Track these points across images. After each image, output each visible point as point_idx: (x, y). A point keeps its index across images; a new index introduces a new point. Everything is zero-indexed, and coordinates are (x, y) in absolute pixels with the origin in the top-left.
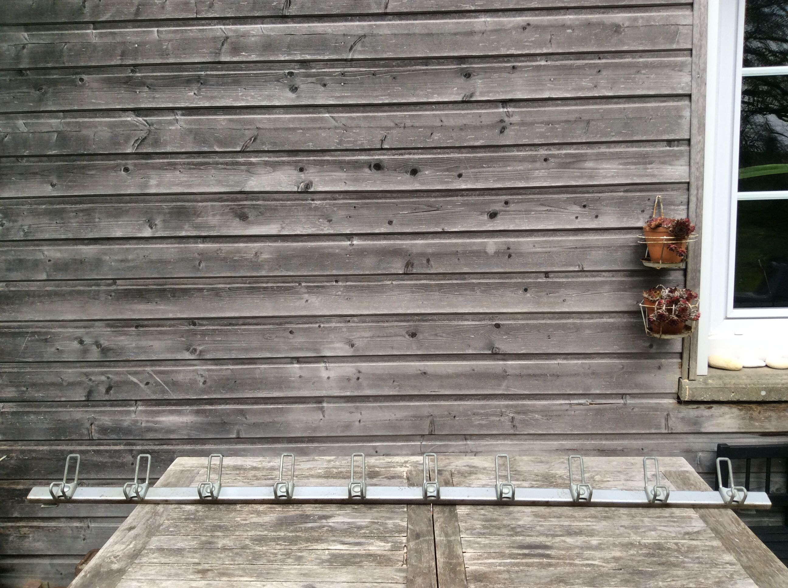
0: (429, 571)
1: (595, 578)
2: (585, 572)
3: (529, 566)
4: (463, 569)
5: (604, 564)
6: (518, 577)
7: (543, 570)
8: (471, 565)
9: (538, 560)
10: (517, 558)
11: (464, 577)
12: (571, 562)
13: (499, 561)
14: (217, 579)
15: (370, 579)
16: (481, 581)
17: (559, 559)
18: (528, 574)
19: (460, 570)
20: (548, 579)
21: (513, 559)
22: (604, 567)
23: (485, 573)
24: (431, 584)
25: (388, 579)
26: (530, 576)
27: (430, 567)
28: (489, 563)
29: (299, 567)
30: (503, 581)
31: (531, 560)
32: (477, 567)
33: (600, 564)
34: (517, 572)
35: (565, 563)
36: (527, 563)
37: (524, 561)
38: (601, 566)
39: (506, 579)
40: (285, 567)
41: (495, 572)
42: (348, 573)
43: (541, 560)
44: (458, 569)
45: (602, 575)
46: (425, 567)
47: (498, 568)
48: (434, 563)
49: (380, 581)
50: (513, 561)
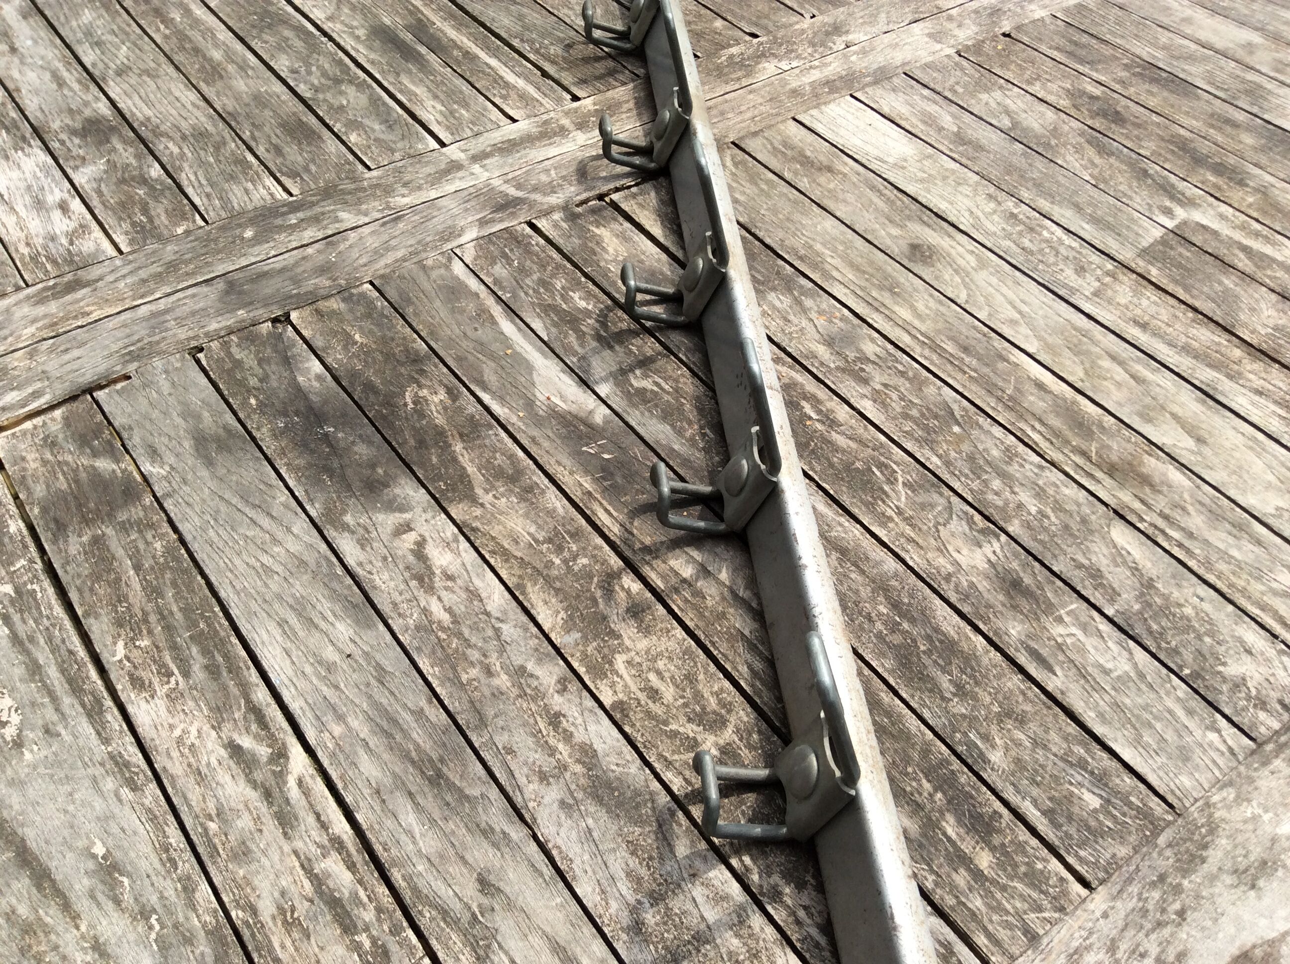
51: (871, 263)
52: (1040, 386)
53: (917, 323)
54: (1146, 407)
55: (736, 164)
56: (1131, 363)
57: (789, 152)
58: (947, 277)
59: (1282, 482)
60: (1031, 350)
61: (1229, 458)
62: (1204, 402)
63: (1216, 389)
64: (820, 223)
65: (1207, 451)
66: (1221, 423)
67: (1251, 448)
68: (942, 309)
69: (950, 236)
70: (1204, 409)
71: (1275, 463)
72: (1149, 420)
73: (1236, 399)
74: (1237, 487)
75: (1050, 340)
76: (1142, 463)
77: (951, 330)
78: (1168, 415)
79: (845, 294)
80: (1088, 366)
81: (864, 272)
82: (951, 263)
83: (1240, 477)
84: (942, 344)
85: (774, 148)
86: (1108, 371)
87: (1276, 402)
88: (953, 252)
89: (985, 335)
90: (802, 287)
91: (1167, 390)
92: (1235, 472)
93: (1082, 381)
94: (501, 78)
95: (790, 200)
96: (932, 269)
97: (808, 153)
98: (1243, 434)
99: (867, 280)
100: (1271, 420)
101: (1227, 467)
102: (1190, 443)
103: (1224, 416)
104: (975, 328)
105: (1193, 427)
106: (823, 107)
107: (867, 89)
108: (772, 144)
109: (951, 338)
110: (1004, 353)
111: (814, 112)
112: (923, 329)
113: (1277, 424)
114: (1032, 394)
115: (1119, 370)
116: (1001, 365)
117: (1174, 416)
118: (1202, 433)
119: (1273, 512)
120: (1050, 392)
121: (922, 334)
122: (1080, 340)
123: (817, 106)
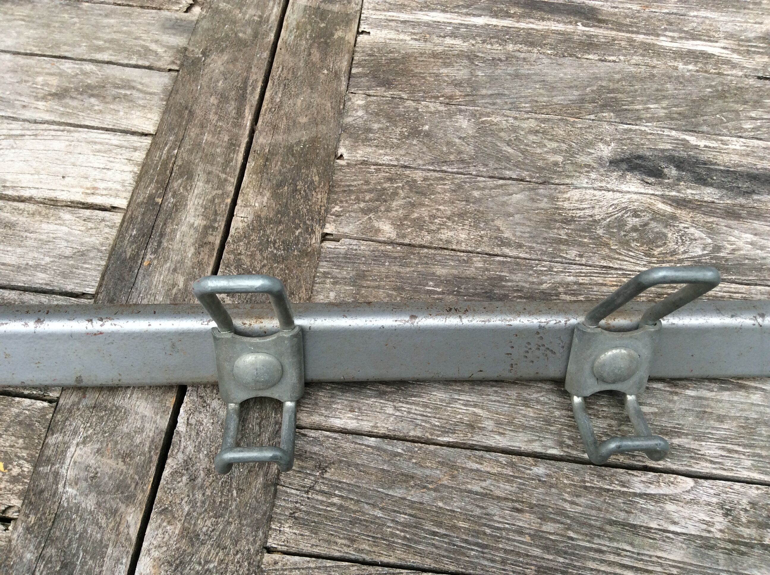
0: (256, 35)
1: (704, 100)
2: (681, 80)
3: (532, 44)
4: (350, 37)
5: (735, 57)
6: (492, 80)
7: (567, 61)
8: (379, 25)
9: (560, 27)
10: (508, 15)
11: (345, 64)
12: (650, 39)
13: (456, 19)
15: (81, 51)
16: (387, 84)
17: (619, 27)
18: (525, 70)
19: (342, 39)
20: (575, 94)
21: (495, 15)
22: (734, 66)
23: (406, 58)
24: (245, 82)
25: (131, 52)
26: (528, 76)
27: (263, 21)
28: (427, 24)
30: (448, 91)
31: (541, 26)
32: (392, 35)
33: (726, 54)
34: (495, 62)
35: (631, 41)
36: (529, 33)
37: (522, 25)
38: (727, 62)
39: (457, 84)
41: (435, 55)
42: (29, 20)
43: (570, 28)
44: (338, 34)
45: (722, 95)
46: (249, 22)
47: (448, 41)
48: (276, 11)
49: (105, 57)
50: (494, 21)
55: (147, 50)
57: (115, 91)
64: (17, 38)
85: (134, 88)
94: (444, 11)
95: (65, 44)
97: (93, 100)
106: (137, 169)
107: (114, 232)
108: (138, 90)
111: (140, 156)
123: (145, 167)
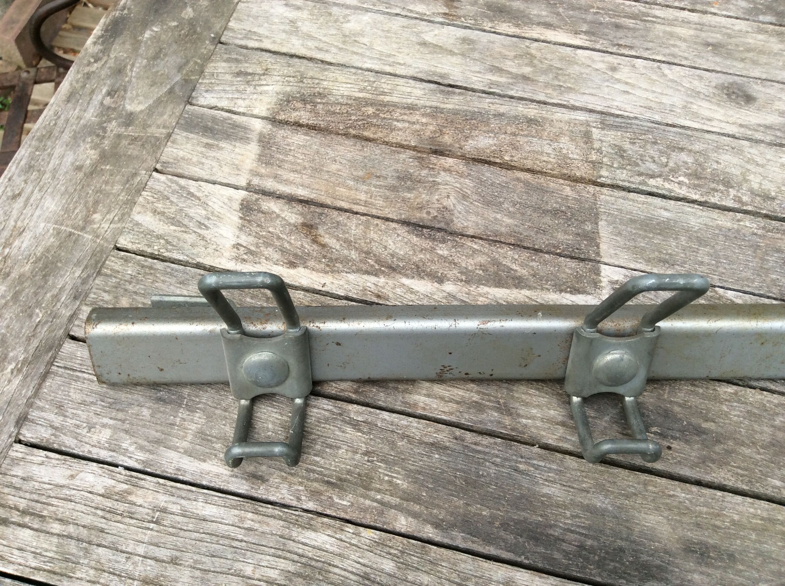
14: (487, 25)
29: (694, 17)
40: (658, 12)
51: (755, 63)
52: (548, 26)
53: (668, 29)
54: (473, 50)
56: (510, 81)
58: (696, 83)
59: (356, 41)
60: (579, 51)
61: (398, 40)
62: (442, 76)
63: (442, 92)
65: (414, 39)
66: (420, 66)
67: (390, 56)
68: (667, 51)
69: (741, 126)
70: (438, 70)
71: (368, 53)
72: (464, 40)
73: (422, 92)
74: (380, 22)
75: (577, 68)
76: (447, 6)
77: (642, 36)
78: (456, 51)
79: (733, 25)
80: (535, 62)
81: (749, 50)
82: (707, 98)
83: (383, 30)
84: (634, 21)
86: (519, 65)
87: (395, 105)
88: (722, 111)
89: (620, 45)
90: (764, 14)
91: (471, 71)
92: (388, 31)
93: (527, 47)
96: (713, 84)
98: (399, 64)
99: (737, 45)
100: (389, 87)
101: (395, 34)
102: (428, 38)
103: (421, 72)
104: (631, 48)
105: (435, 52)
109: (634, 30)
110: (593, 38)
112: (658, 26)
113: (384, 86)
114: (547, 16)
115: (514, 70)
116: (585, 28)
117: (451, 53)
118: (426, 51)
119: (350, 18)
120: (539, 24)
121: (654, 22)
122: (559, 81)
